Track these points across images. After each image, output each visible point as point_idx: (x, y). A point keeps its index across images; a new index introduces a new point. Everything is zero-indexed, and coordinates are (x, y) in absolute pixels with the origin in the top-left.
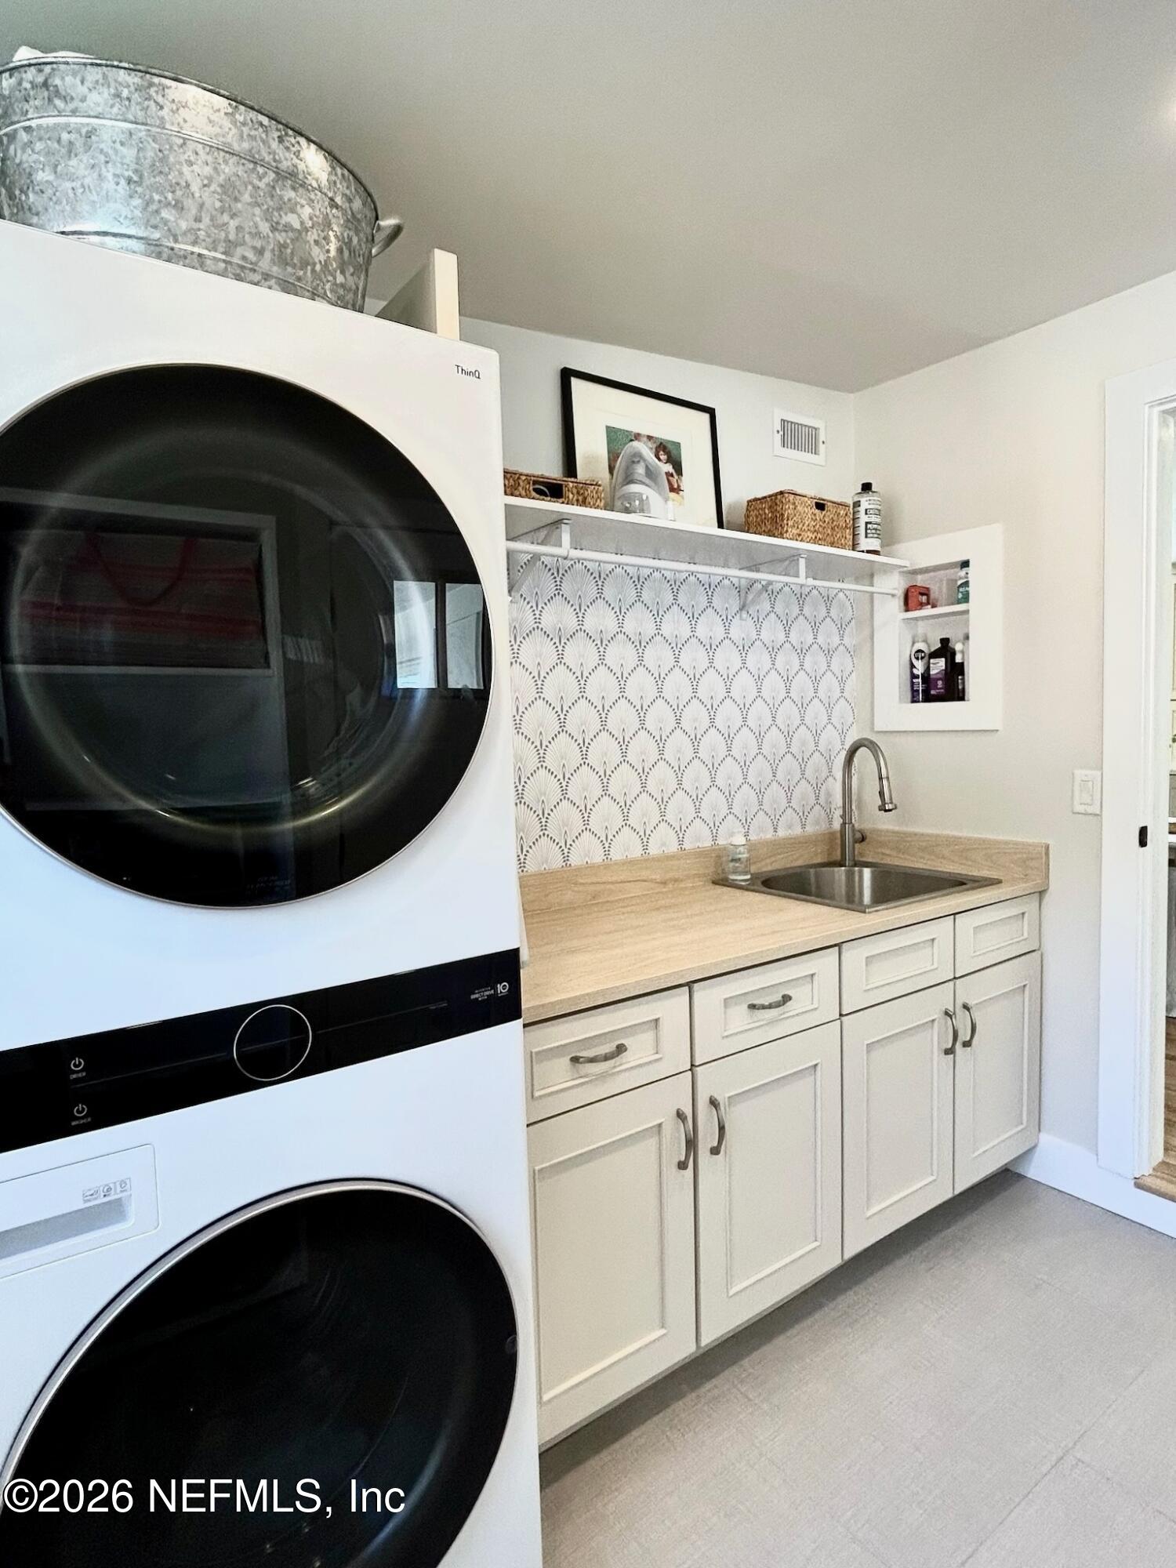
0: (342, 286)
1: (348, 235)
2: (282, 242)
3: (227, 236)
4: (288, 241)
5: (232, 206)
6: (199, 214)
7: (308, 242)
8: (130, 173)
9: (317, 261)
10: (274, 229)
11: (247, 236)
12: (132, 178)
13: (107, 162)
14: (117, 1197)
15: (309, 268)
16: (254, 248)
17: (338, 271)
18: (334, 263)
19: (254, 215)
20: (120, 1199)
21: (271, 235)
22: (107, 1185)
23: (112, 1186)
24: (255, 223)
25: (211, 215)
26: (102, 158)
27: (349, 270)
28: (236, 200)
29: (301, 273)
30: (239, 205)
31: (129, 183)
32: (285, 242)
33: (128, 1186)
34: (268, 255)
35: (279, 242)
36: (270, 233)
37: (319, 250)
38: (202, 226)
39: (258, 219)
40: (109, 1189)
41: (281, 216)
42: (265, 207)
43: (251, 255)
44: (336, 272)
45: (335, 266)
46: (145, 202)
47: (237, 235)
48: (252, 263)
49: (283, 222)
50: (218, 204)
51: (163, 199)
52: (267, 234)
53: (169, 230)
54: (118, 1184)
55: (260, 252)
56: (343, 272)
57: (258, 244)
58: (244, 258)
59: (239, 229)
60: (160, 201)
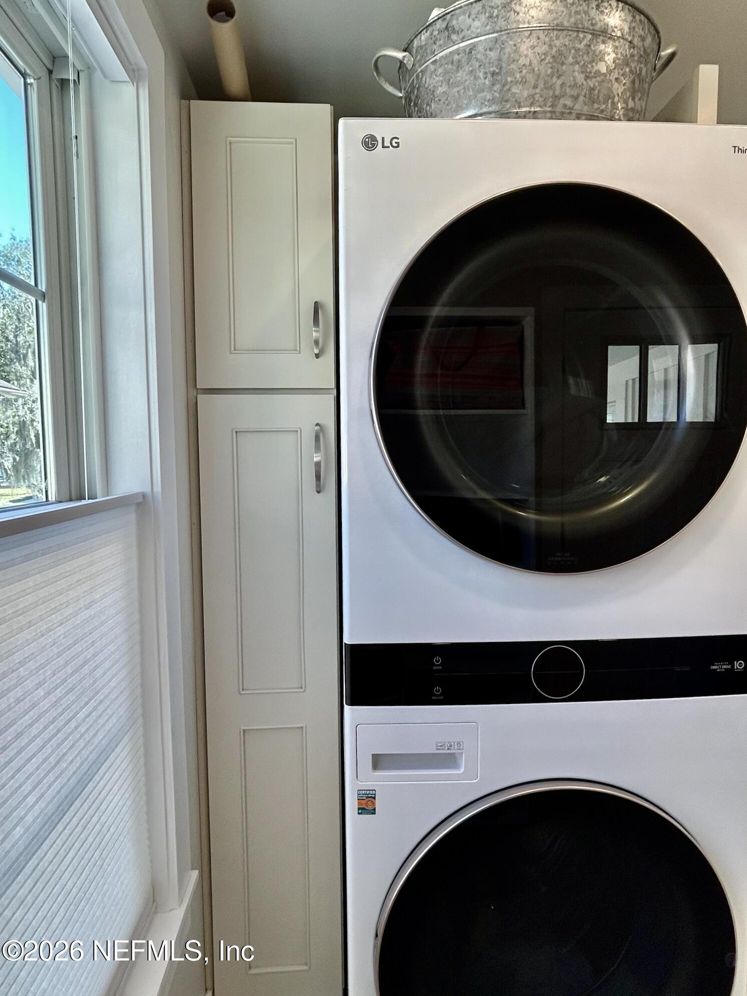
0: (632, 109)
1: (640, 68)
2: (592, 86)
3: (554, 93)
4: (597, 84)
5: (560, 69)
6: (536, 83)
7: (611, 80)
8: (494, 68)
9: (615, 93)
10: (587, 78)
11: (568, 89)
12: (495, 71)
13: (480, 66)
14: (453, 751)
15: (610, 101)
16: (572, 96)
17: (630, 99)
18: (628, 93)
19: (574, 71)
20: (455, 753)
21: (585, 83)
22: (449, 743)
23: (452, 743)
24: (574, 78)
25: (545, 80)
26: (477, 65)
27: (638, 96)
28: (563, 64)
29: (604, 106)
30: (564, 67)
31: (493, 76)
32: (594, 85)
33: (462, 747)
34: (581, 98)
35: (590, 86)
36: (584, 81)
37: (618, 85)
38: (538, 91)
39: (576, 73)
40: (451, 746)
41: (592, 66)
42: (583, 62)
43: (569, 103)
44: (629, 99)
45: (628, 95)
46: (502, 85)
47: (561, 89)
48: (570, 108)
49: (594, 70)
50: (549, 71)
51: (514, 79)
52: (582, 83)
53: (516, 100)
54: (456, 743)
55: (575, 98)
56: (633, 99)
57: (575, 92)
58: (565, 106)
59: (563, 85)
60: (511, 82)
